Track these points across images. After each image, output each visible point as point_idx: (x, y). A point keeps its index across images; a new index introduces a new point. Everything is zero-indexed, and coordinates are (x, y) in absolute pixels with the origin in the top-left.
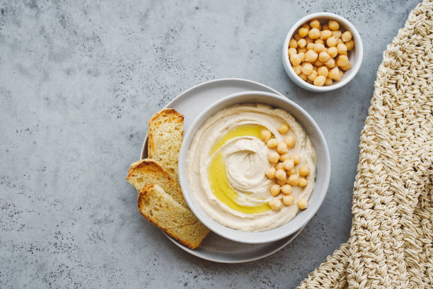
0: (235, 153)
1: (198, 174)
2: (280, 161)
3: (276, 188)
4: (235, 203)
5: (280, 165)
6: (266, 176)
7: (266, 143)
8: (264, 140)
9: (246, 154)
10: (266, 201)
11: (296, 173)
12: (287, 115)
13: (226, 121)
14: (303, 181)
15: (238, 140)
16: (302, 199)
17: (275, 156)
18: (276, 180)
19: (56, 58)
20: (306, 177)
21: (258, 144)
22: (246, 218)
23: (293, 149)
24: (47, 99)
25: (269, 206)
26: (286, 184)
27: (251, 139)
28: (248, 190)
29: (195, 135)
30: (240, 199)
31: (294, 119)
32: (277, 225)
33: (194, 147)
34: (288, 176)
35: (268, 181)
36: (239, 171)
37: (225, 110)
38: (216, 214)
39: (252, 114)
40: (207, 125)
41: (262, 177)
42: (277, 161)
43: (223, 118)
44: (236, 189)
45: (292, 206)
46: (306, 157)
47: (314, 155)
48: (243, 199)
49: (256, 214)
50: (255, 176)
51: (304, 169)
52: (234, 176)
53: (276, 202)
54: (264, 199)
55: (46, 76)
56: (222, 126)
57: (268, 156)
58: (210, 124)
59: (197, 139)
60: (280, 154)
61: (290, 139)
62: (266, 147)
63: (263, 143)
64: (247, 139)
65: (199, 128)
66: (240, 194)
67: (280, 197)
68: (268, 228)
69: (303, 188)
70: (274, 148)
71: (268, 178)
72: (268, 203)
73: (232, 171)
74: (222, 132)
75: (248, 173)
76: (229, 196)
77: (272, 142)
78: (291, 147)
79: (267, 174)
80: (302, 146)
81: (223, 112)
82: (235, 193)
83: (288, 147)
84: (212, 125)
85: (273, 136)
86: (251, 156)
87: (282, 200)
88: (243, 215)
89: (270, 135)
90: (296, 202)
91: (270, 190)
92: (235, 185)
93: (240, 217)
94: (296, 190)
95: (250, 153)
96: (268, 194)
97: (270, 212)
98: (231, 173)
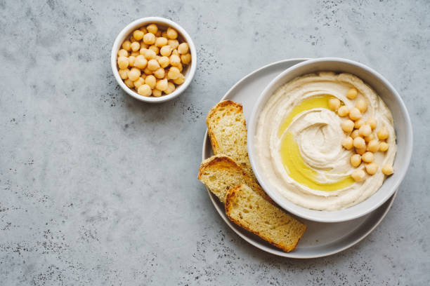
0: (305, 129)
1: (271, 159)
2: (355, 129)
3: (357, 158)
4: (314, 183)
5: (356, 132)
6: (343, 147)
7: (337, 113)
8: (334, 110)
9: (318, 128)
10: (348, 174)
11: (374, 138)
12: (353, 79)
13: (289, 97)
14: (384, 146)
15: (305, 115)
16: (386, 164)
17: (349, 124)
18: (355, 150)
19: (44, 42)
20: (386, 140)
21: (329, 114)
22: (330, 196)
23: (366, 114)
24: (34, 87)
25: (352, 179)
26: (366, 151)
27: (320, 111)
28: (327, 166)
29: (259, 118)
30: (318, 177)
31: (362, 82)
32: (365, 197)
33: (261, 131)
34: (367, 143)
35: (347, 153)
36: (313, 147)
37: (286, 85)
38: (297, 198)
39: (316, 84)
40: (270, 105)
41: (339, 149)
42: (352, 129)
43: (285, 94)
44: (312, 167)
45: (377, 174)
46: (382, 119)
47: (390, 115)
48: (323, 177)
49: (340, 190)
50: (332, 149)
51: (383, 133)
52: (308, 154)
53: (360, 173)
54: (346, 172)
55: (33, 62)
56: (287, 103)
57: (341, 125)
58: (273, 103)
59: (262, 121)
60: (354, 121)
61: (361, 102)
62: (337, 116)
63: (333, 113)
64: (315, 111)
65: (262, 110)
66: (319, 172)
67: (363, 166)
68: (355, 203)
69: (385, 152)
70: (347, 116)
71: (346, 149)
72: (350, 175)
73: (306, 149)
74: (287, 109)
75: (323, 148)
76: (308, 177)
77: (342, 110)
78: (364, 111)
79: (344, 145)
80: (376, 109)
81: (284, 88)
82: (313, 172)
83: (361, 111)
84: (274, 105)
85: (342, 103)
86: (324, 129)
87: (365, 170)
88: (326, 194)
89: (339, 103)
90: (380, 169)
91: (350, 163)
92: (312, 163)
93: (324, 197)
94: (378, 157)
95: (322, 126)
96: (349, 165)
97: (354, 185)
98: (305, 151)
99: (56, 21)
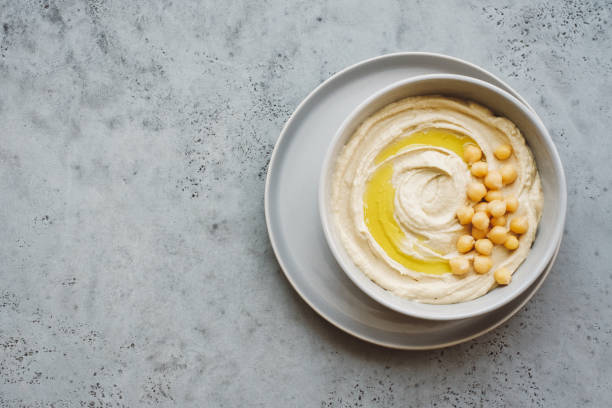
0: (417, 169)
1: (350, 186)
2: (484, 200)
3: (467, 240)
4: (395, 248)
5: (483, 206)
6: (456, 217)
7: (470, 167)
8: (467, 161)
9: (435, 175)
10: (445, 257)
11: (504, 225)
12: (514, 132)
13: (415, 115)
14: (512, 241)
15: (427, 150)
16: (503, 268)
17: (478, 188)
18: (470, 228)
20: (519, 236)
21: (458, 163)
22: (407, 276)
23: (509, 189)
24: (78, 168)
25: (448, 266)
26: (486, 238)
27: (447, 154)
28: (422, 233)
29: (361, 124)
30: (406, 243)
31: (523, 141)
32: (454, 300)
33: (355, 142)
34: (491, 226)
35: (458, 227)
36: (414, 197)
37: (419, 98)
38: (361, 257)
39: (460, 116)
40: (384, 114)
41: (448, 217)
42: (480, 199)
43: (411, 109)
44: (402, 224)
45: (485, 276)
46: (527, 204)
47: (540, 205)
48: (409, 244)
49: (423, 274)
50: (439, 212)
51: (519, 222)
52: (404, 205)
53: (463, 263)
54: (443, 255)
55: (76, 131)
56: (408, 121)
57: (467, 186)
58: (390, 113)
59: (363, 130)
60: (488, 189)
61: (508, 169)
62: (468, 173)
63: (465, 166)
64: (441, 152)
65: (370, 116)
66: (408, 235)
67: (471, 256)
68: (436, 301)
69: (511, 251)
70: (480, 177)
71: (459, 222)
72: (448, 260)
73: (405, 196)
74: (405, 130)
75: (428, 205)
76: (390, 234)
77: (479, 166)
78: (509, 183)
79: (459, 215)
80: (525, 187)
81: (414, 100)
82: (400, 232)
83: (503, 181)
84: (388, 117)
85: (483, 157)
86: (441, 179)
87: (472, 262)
88: (403, 270)
89: (480, 156)
90: (493, 271)
91: (455, 242)
92: (404, 218)
93: (398, 272)
94: (498, 253)
95: (440, 174)
96: (453, 246)
97: (447, 275)
98: (402, 197)
99: (111, 71)
